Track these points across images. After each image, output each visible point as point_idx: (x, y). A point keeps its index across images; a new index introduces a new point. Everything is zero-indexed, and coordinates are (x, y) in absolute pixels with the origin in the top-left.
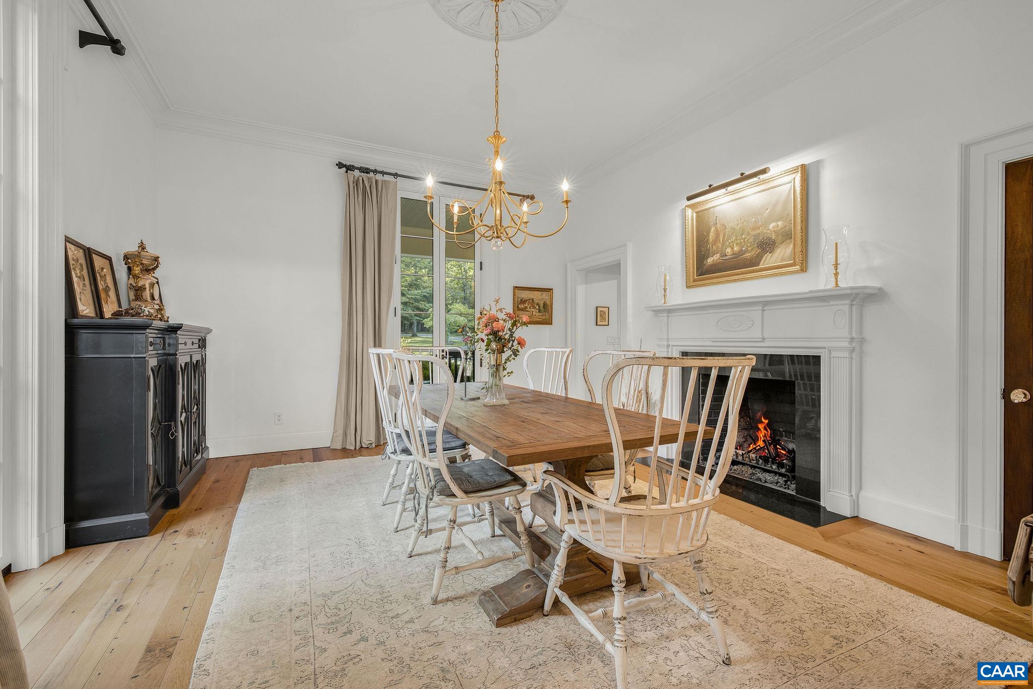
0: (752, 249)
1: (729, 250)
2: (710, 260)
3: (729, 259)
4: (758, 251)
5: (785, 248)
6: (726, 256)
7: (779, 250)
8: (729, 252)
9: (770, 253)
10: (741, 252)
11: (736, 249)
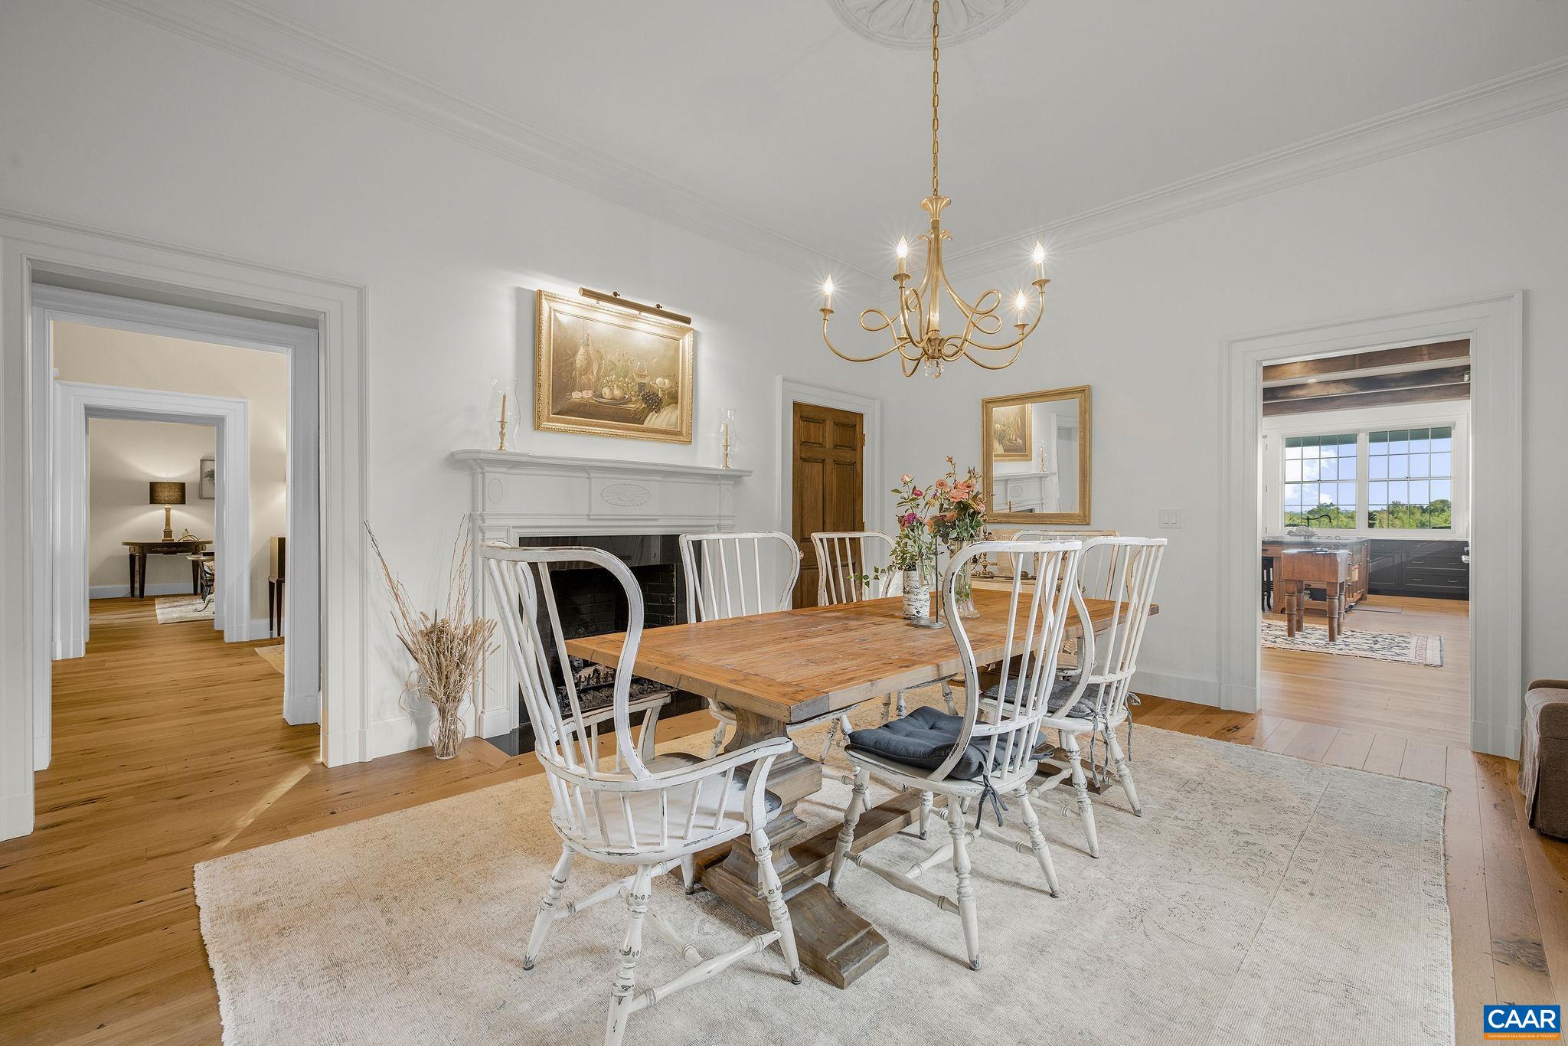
0: (637, 401)
1: (606, 391)
2: (576, 396)
3: (605, 403)
4: (644, 406)
5: (671, 413)
6: (602, 397)
7: (666, 412)
8: (607, 394)
9: (656, 412)
10: (623, 400)
11: (617, 393)
